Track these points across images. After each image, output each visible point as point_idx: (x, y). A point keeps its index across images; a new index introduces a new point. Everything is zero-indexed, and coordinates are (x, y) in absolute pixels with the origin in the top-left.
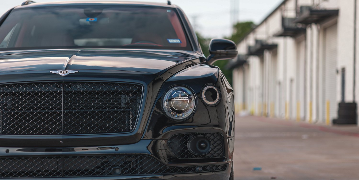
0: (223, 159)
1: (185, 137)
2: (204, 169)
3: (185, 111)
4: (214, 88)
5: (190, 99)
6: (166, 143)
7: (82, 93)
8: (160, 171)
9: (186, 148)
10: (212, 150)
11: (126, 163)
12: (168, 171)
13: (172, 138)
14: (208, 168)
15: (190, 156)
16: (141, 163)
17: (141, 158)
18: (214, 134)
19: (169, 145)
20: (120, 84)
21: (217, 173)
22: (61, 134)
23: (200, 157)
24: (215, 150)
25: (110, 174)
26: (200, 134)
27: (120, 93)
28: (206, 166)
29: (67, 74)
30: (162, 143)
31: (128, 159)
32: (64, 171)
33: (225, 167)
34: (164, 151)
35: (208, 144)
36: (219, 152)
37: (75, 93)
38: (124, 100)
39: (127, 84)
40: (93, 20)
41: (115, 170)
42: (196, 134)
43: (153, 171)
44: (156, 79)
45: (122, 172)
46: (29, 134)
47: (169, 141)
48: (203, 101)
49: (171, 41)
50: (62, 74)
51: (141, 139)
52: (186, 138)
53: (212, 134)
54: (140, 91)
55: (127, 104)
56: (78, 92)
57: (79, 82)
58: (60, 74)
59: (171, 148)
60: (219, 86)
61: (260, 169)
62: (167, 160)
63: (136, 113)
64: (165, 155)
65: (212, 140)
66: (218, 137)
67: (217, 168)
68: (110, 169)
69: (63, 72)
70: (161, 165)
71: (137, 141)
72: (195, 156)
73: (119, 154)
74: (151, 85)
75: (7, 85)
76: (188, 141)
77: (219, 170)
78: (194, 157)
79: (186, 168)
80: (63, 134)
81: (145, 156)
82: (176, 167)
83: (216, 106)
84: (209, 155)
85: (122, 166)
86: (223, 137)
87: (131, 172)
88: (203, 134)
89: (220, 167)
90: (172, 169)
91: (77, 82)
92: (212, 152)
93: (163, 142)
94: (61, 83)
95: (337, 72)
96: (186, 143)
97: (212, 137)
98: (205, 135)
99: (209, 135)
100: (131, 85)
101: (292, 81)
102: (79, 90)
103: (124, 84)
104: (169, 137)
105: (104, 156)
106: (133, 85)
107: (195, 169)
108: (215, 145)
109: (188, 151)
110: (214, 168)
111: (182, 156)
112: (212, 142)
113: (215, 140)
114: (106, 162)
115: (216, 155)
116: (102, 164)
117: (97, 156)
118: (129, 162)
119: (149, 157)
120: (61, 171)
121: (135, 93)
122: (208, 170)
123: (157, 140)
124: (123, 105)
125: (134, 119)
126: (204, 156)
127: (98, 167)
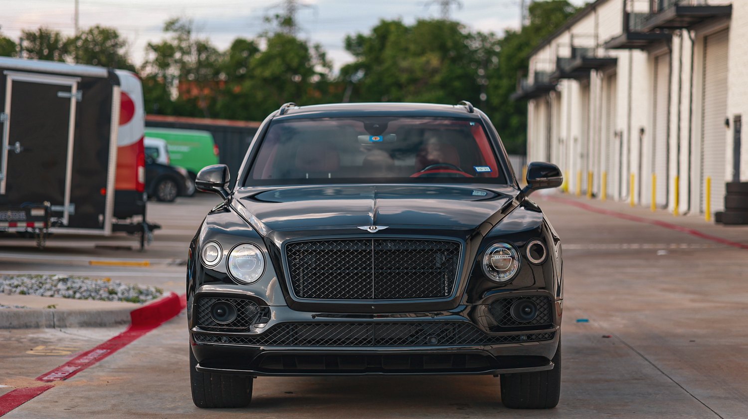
0: (551, 326)
1: (507, 302)
2: (530, 338)
3: (507, 271)
4: (539, 243)
5: (513, 258)
6: (486, 309)
7: (394, 253)
8: (481, 340)
9: (509, 314)
10: (538, 316)
11: (442, 332)
12: (489, 340)
13: (493, 303)
14: (534, 337)
15: (513, 323)
16: (459, 332)
17: (459, 326)
18: (540, 297)
19: (491, 311)
20: (435, 242)
21: (543, 342)
22: (372, 299)
23: (525, 324)
24: (542, 315)
25: (426, 343)
26: (524, 298)
27: (436, 252)
28: (531, 335)
29: (377, 230)
30: (482, 309)
31: (445, 327)
32: (375, 339)
33: (552, 335)
34: (484, 318)
35: (533, 309)
36: (545, 318)
37: (386, 253)
38: (440, 259)
39: (443, 242)
40: (377, 140)
41: (430, 338)
42: (521, 298)
43: (473, 341)
44: (473, 234)
45: (439, 341)
46: (337, 298)
47: (490, 307)
48: (528, 259)
49: (479, 169)
50: (371, 229)
51: (459, 305)
52: (509, 303)
53: (538, 297)
54: (457, 249)
55: (443, 264)
56: (390, 251)
57: (390, 240)
58: (369, 230)
59: (493, 314)
60: (544, 237)
61: (587, 321)
62: (488, 329)
63: (453, 275)
64: (485, 322)
65: (538, 304)
66: (545, 301)
67: (544, 336)
68: (425, 338)
69: (372, 228)
70: (481, 334)
71: (455, 307)
72: (519, 323)
73: (435, 321)
74: (469, 241)
75: (311, 242)
76: (511, 306)
77: (546, 339)
78: (518, 325)
79: (509, 337)
80: (374, 299)
81: (464, 324)
82: (498, 336)
83: (542, 264)
84: (534, 322)
85: (438, 335)
86: (551, 301)
87: (447, 341)
88: (529, 298)
89: (547, 336)
90: (494, 338)
91: (388, 240)
92: (538, 318)
93: (483, 307)
94: (371, 240)
95: (727, 123)
96: (509, 309)
97: (538, 301)
98: (530, 299)
99: (534, 299)
100: (448, 243)
101: (642, 131)
102: (390, 249)
103: (440, 242)
104: (490, 302)
105: (420, 323)
106: (449, 243)
107: (519, 338)
108: (542, 310)
109: (511, 317)
110: (540, 336)
111: (505, 323)
112: (538, 307)
113: (542, 304)
114: (421, 330)
115: (542, 321)
116: (417, 333)
117: (412, 323)
118: (446, 330)
119: (468, 325)
120: (371, 339)
121: (452, 252)
122: (533, 339)
123: (476, 306)
124: (438, 265)
125: (451, 283)
126: (528, 323)
127: (412, 336)
